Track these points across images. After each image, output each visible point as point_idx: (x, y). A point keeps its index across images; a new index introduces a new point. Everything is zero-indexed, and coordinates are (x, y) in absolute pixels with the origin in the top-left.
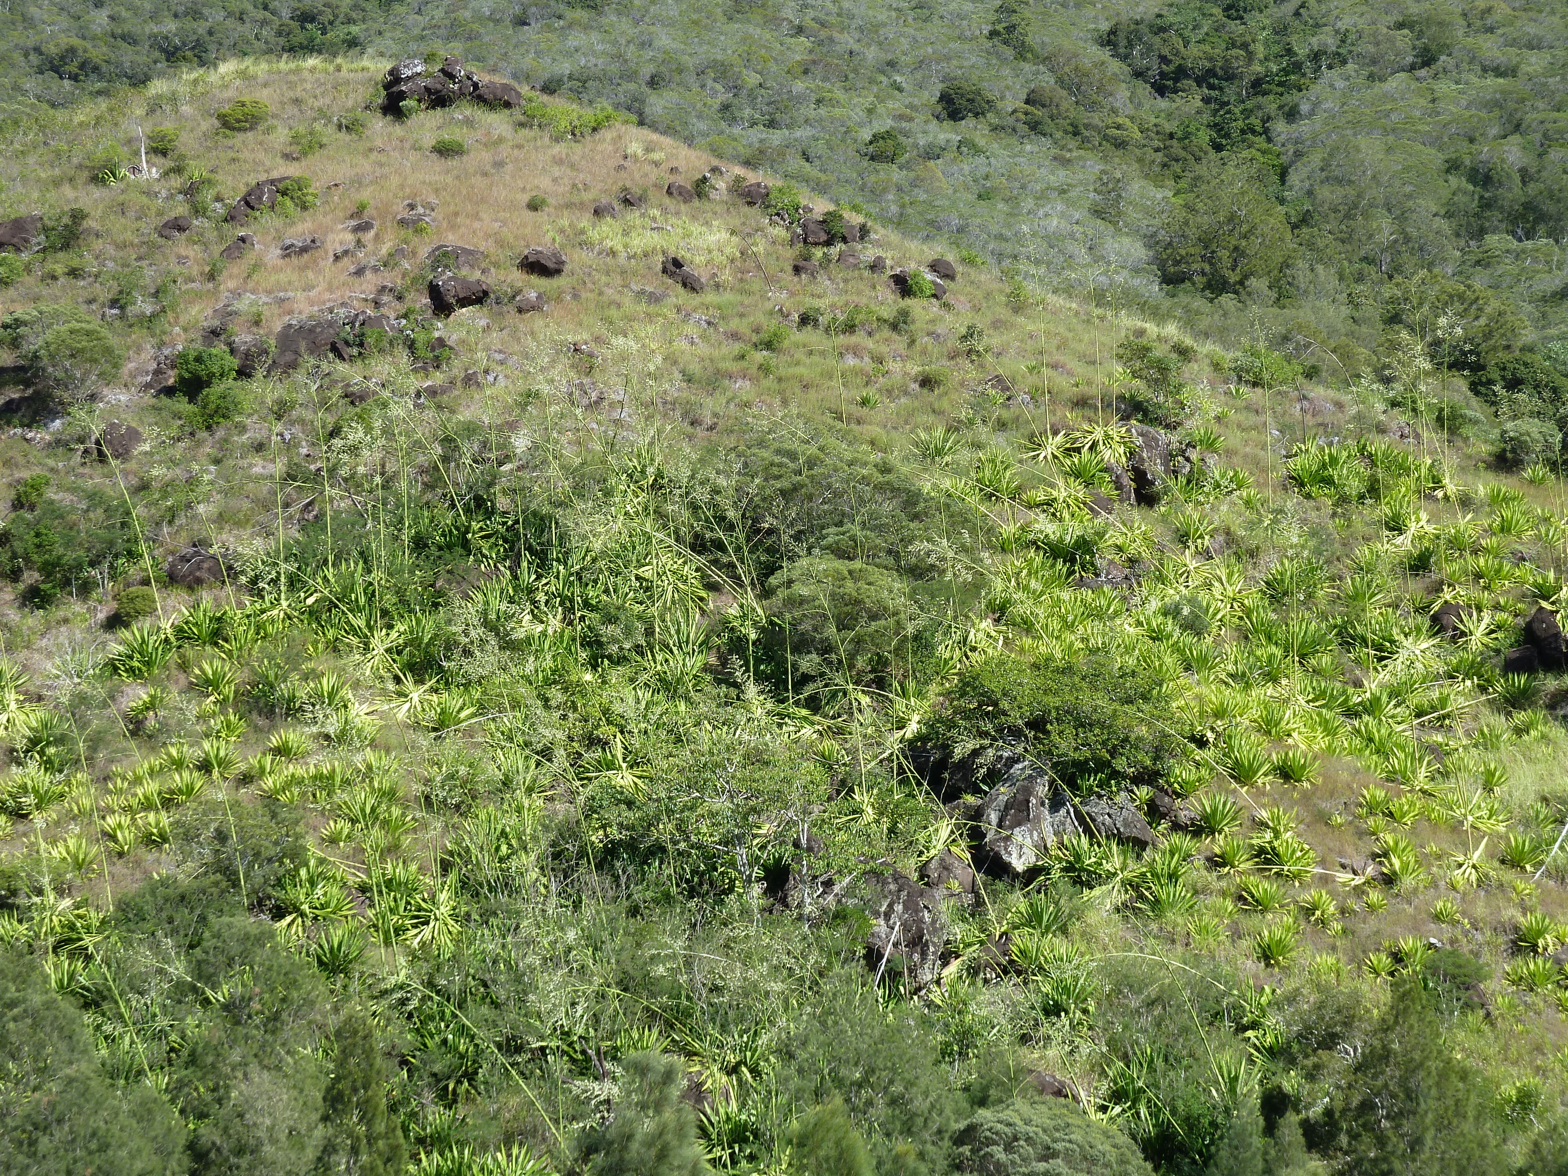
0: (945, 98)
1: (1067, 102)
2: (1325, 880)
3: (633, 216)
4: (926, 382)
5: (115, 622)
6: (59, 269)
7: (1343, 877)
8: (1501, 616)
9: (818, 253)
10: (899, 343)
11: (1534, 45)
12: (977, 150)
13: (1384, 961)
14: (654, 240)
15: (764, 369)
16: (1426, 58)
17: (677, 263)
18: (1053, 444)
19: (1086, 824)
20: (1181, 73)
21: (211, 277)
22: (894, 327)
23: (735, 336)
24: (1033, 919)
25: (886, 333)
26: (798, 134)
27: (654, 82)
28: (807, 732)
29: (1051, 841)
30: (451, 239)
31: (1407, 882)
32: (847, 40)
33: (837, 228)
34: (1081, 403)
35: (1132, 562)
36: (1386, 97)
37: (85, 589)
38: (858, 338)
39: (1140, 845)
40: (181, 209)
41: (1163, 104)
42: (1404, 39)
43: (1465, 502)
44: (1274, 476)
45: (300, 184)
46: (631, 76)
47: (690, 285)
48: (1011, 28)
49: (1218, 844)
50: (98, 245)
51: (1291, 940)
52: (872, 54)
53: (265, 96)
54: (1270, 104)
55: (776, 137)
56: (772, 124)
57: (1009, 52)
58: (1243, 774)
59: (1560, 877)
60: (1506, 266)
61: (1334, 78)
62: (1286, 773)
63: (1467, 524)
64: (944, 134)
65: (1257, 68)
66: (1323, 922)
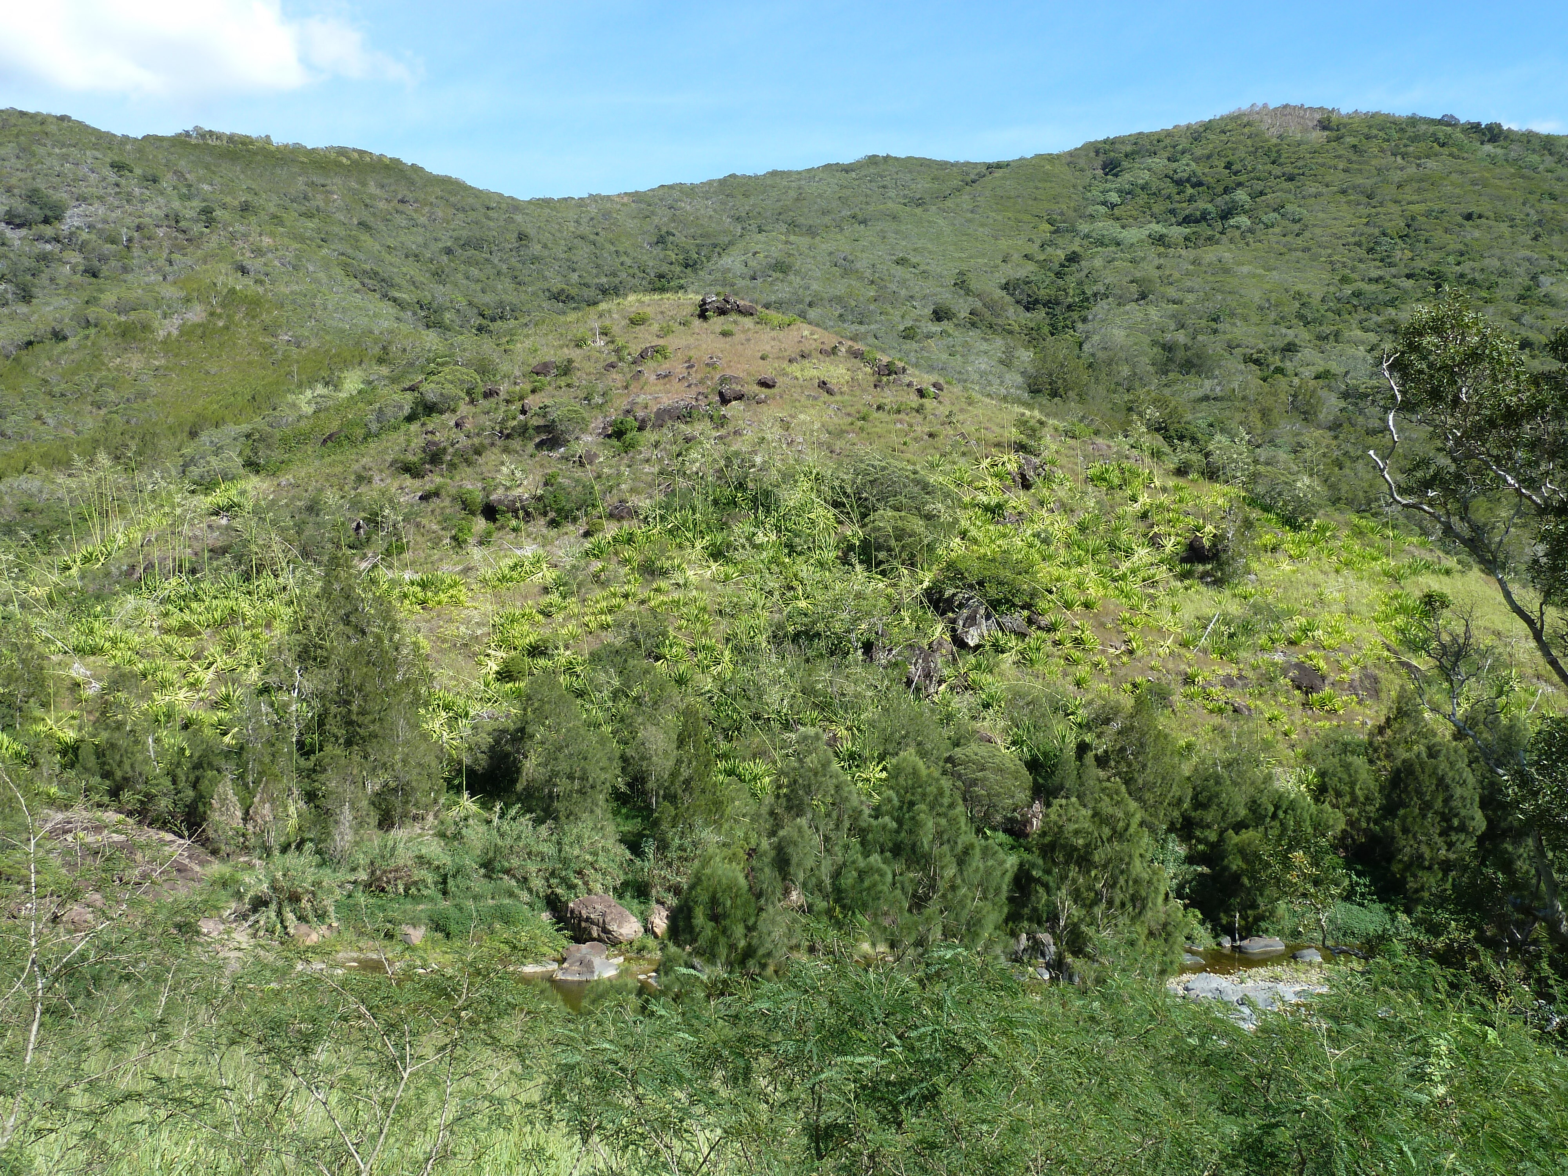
0: (934, 312)
1: (987, 314)
2: (1103, 652)
3: (806, 362)
4: (931, 435)
5: (587, 534)
6: (563, 384)
7: (1112, 650)
8: (1179, 539)
9: (885, 379)
11: (1190, 290)
12: (949, 335)
13: (1129, 687)
14: (815, 373)
15: (862, 429)
16: (1143, 296)
17: (824, 383)
18: (985, 463)
19: (1000, 624)
20: (1037, 301)
21: (626, 387)
22: (918, 411)
23: (849, 415)
24: (978, 666)
25: (914, 413)
26: (872, 327)
27: (810, 305)
28: (881, 585)
29: (986, 633)
30: (729, 373)
31: (1139, 653)
32: (893, 287)
33: (893, 368)
34: (998, 445)
35: (1020, 513)
36: (1126, 313)
37: (575, 520)
38: (902, 416)
39: (1024, 635)
40: (613, 358)
41: (1029, 315)
42: (1134, 288)
43: (1164, 490)
44: (1081, 477)
45: (664, 348)
46: (801, 302)
47: (830, 392)
48: (963, 282)
49: (1058, 636)
50: (579, 373)
51: (1088, 677)
52: (903, 292)
53: (649, 311)
54: (1075, 315)
55: (863, 329)
57: (962, 292)
58: (1068, 606)
59: (1205, 651)
60: (1178, 387)
61: (1103, 304)
62: (1087, 605)
63: (1163, 498)
64: (936, 328)
65: (1070, 300)
66: (1102, 670)
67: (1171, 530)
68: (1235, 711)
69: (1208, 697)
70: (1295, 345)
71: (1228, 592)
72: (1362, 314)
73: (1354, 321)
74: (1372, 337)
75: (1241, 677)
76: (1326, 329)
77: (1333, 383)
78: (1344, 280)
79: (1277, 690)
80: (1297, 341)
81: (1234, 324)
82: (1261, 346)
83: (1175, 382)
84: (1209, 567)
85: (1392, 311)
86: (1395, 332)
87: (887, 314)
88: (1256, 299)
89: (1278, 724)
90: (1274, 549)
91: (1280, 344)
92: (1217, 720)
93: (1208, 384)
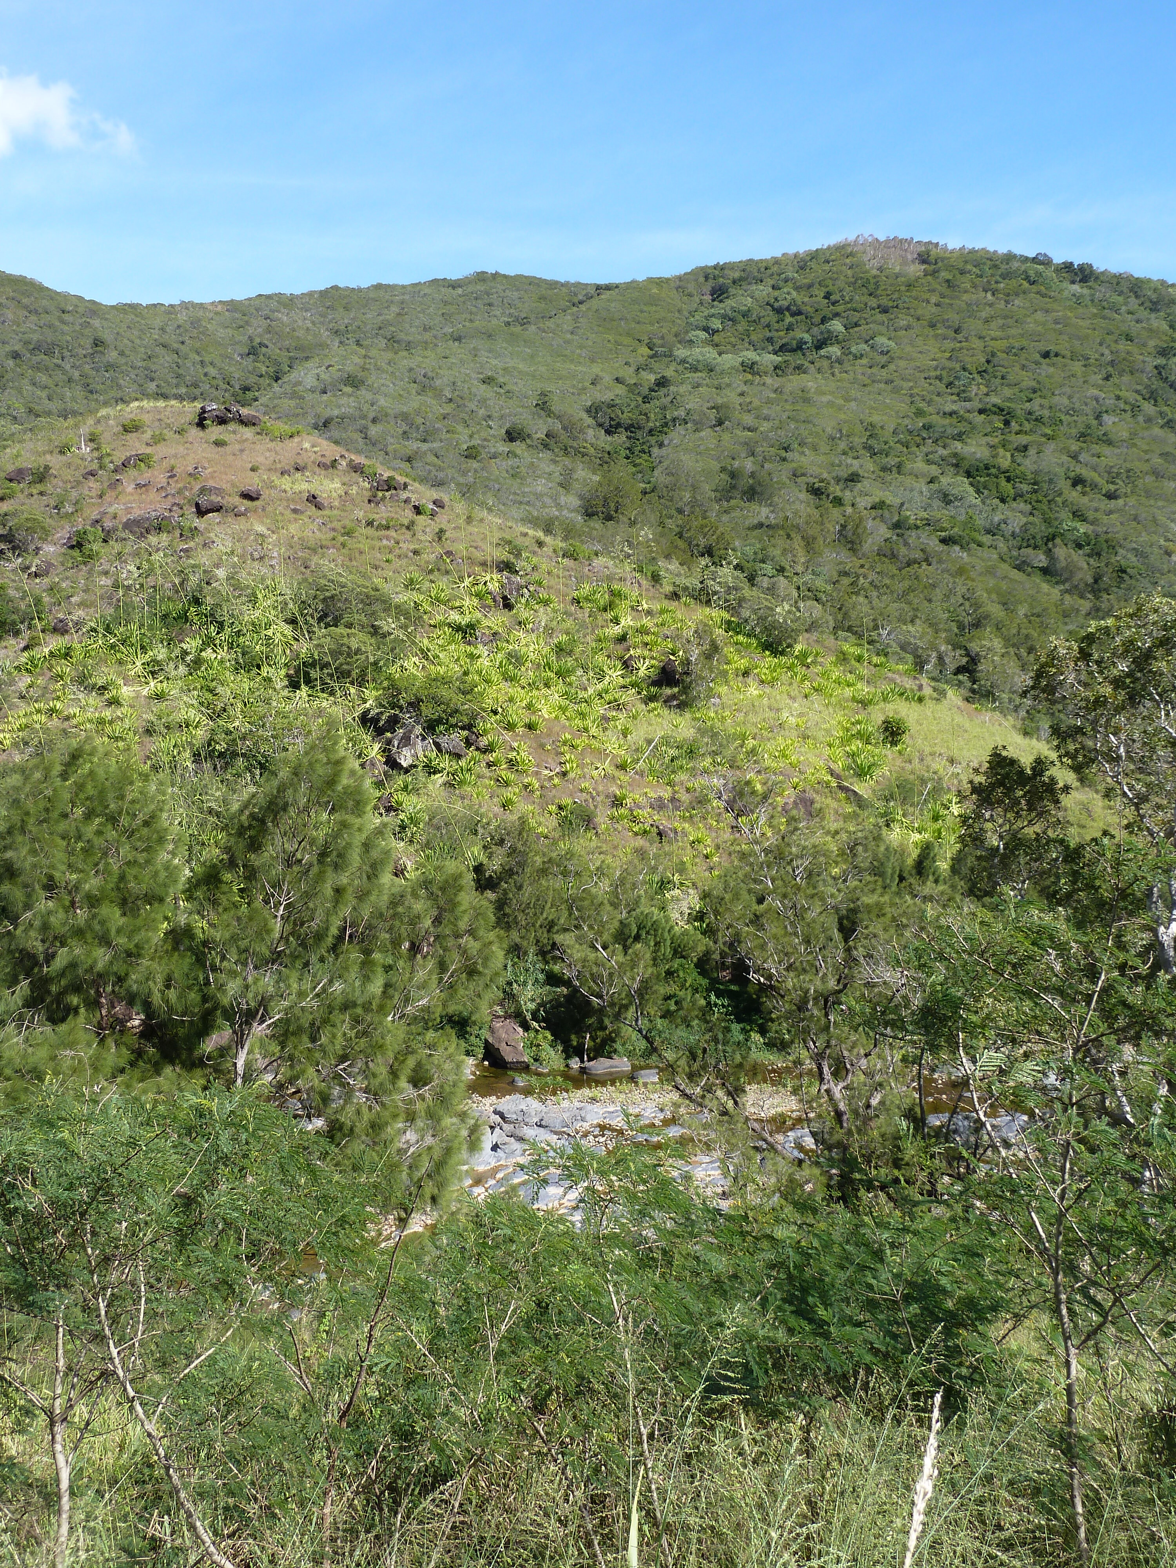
0: (508, 432)
2: (537, 773)
3: (298, 475)
4: (416, 552)
5: (26, 648)
6: (35, 491)
7: (546, 772)
8: (653, 662)
9: (380, 494)
10: (408, 535)
11: (767, 419)
12: (516, 456)
13: (553, 808)
14: (305, 486)
15: (343, 545)
16: (720, 423)
17: (314, 497)
18: (467, 582)
19: (437, 745)
20: (619, 425)
21: (101, 497)
22: (408, 528)
23: (334, 530)
24: (405, 788)
25: (404, 530)
28: (325, 704)
29: (420, 754)
30: (211, 483)
31: (572, 775)
33: (393, 483)
35: (495, 634)
36: (701, 439)
37: (17, 633)
38: (392, 533)
39: (459, 756)
40: (95, 466)
41: (609, 438)
42: (713, 414)
43: (649, 613)
44: (567, 598)
45: (149, 456)
47: (319, 507)
48: (545, 403)
49: (491, 757)
50: (55, 481)
51: (515, 799)
53: (146, 418)
54: (653, 440)
56: (425, 441)
57: (542, 413)
58: (510, 727)
59: (641, 774)
60: (736, 513)
61: (680, 430)
62: (530, 727)
63: (647, 621)
64: (503, 447)
65: (651, 424)
66: (532, 792)
67: (646, 653)
68: (660, 834)
69: (634, 820)
70: (858, 475)
71: (688, 715)
72: (929, 446)
73: (920, 453)
74: (934, 470)
75: (673, 800)
76: (892, 461)
77: (886, 514)
78: (920, 413)
79: (708, 813)
80: (861, 472)
81: (803, 453)
82: (825, 475)
83: (733, 508)
84: (676, 690)
85: (958, 445)
86: (957, 466)
87: (453, 432)
88: (829, 430)
89: (701, 847)
90: (746, 673)
91: (844, 474)
92: (640, 842)
93: (765, 511)
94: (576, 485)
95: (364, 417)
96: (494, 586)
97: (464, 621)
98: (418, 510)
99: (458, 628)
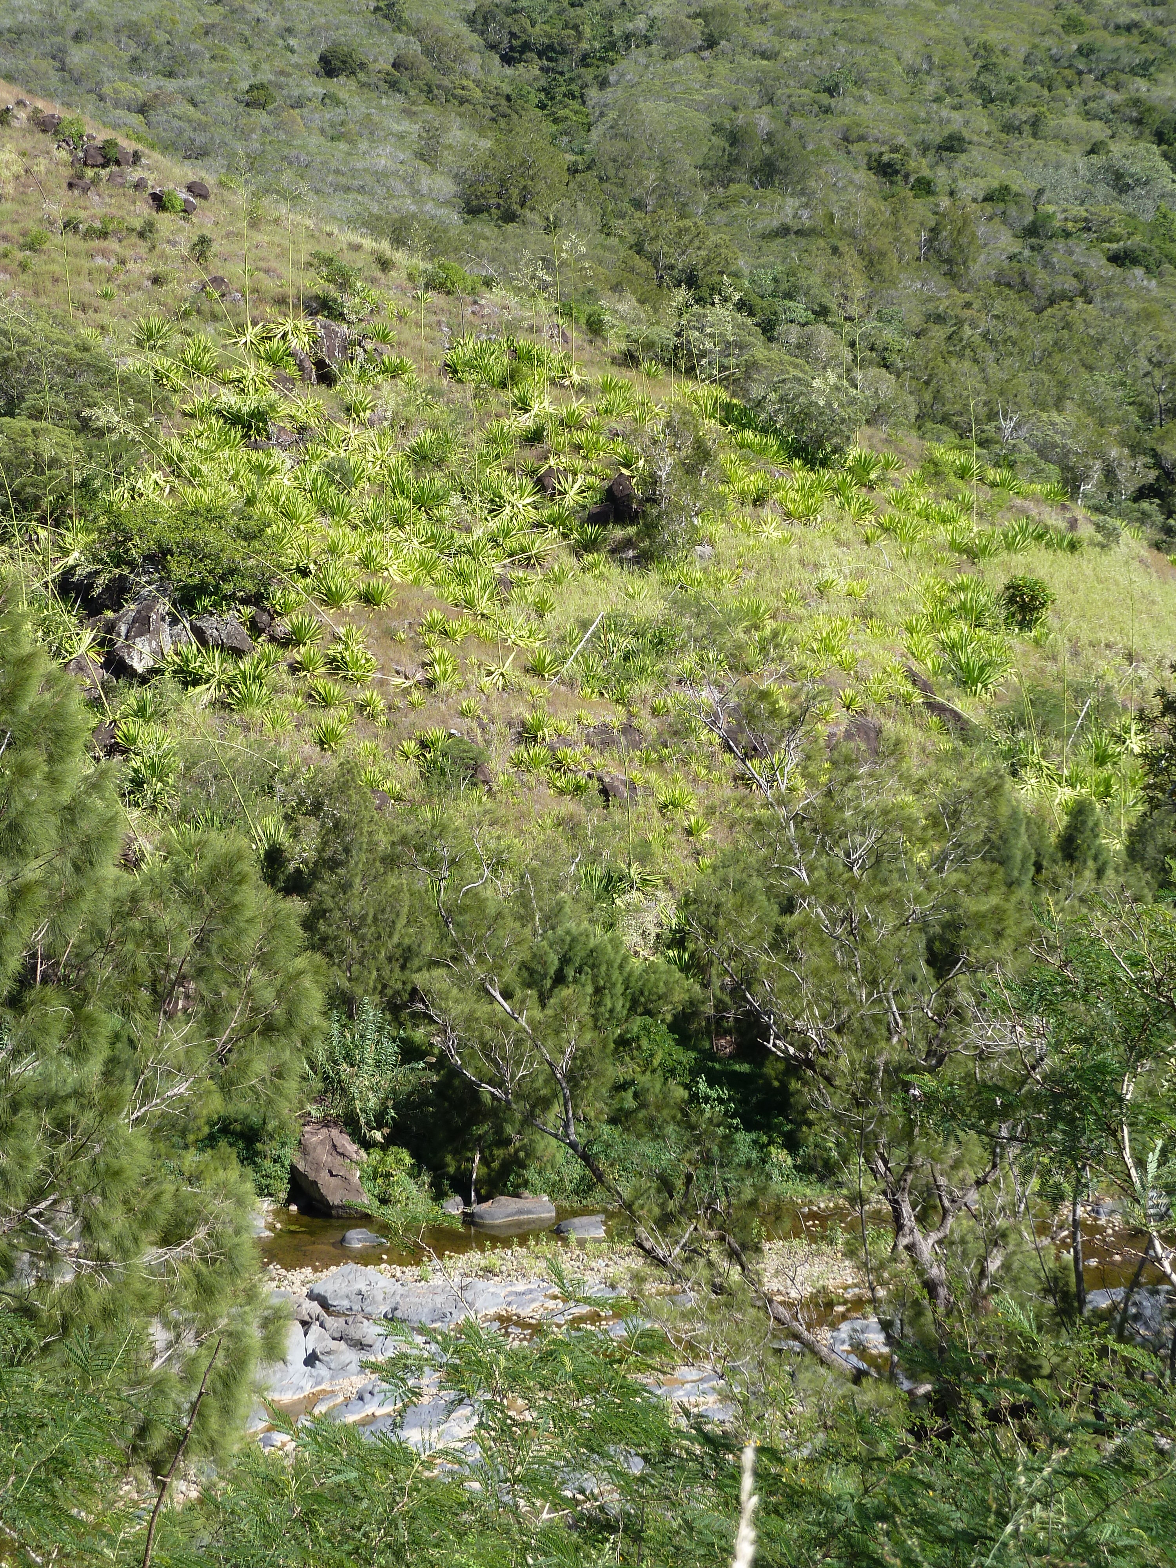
0: (324, 60)
1: (426, 67)
2: (382, 683)
4: (156, 280)
7: (398, 680)
8: (591, 479)
9: (90, 173)
10: (142, 247)
11: (795, 35)
12: (338, 102)
13: (411, 746)
15: (24, 267)
16: (711, 43)
18: (251, 333)
19: (199, 634)
20: (526, 47)
22: (141, 235)
23: (5, 238)
24: (141, 712)
25: (134, 239)
29: (168, 649)
31: (444, 686)
33: (112, 153)
34: (281, 301)
35: (302, 430)
36: (676, 72)
38: (112, 244)
39: (238, 653)
41: (509, 71)
42: (697, 28)
43: (583, 390)
44: (437, 364)
49: (298, 654)
51: (341, 730)
52: (275, 22)
54: (588, 74)
55: (171, 85)
56: (171, 75)
57: (387, 24)
58: (331, 599)
59: (570, 683)
60: (741, 209)
61: (638, 55)
62: (368, 598)
63: (579, 406)
64: (315, 87)
65: (585, 46)
66: (372, 716)
67: (579, 463)
68: (605, 792)
69: (559, 766)
70: (961, 139)
71: (654, 577)
72: (1089, 86)
73: (1072, 99)
74: (1098, 130)
75: (627, 729)
76: (1022, 113)
77: (1013, 211)
78: (1072, 26)
79: (690, 752)
80: (966, 134)
81: (861, 99)
82: (901, 139)
83: (734, 200)
84: (632, 530)
85: (1141, 85)
86: (1139, 122)
87: (223, 59)
88: (908, 56)
89: (679, 815)
90: (759, 500)
91: (936, 137)
92: (569, 806)
93: (791, 204)
94: (448, 157)
95: (58, 31)
96: (299, 343)
97: (246, 405)
98: (159, 202)
99: (234, 419)
